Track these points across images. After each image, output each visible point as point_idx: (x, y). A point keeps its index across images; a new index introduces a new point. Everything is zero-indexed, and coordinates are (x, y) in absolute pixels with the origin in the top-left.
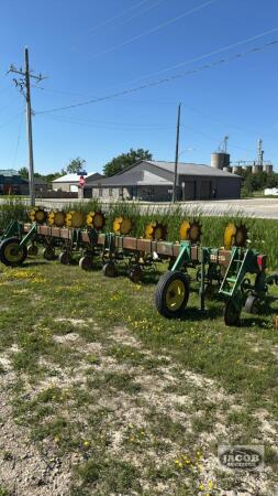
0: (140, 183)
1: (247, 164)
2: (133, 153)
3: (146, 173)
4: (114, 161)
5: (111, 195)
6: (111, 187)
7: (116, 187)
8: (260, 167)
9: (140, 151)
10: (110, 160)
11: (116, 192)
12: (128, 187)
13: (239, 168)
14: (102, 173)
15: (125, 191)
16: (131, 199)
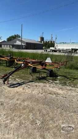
0: (15, 44)
1: (48, 41)
2: (15, 36)
3: (17, 41)
4: (10, 37)
5: (7, 47)
6: (7, 45)
7: (8, 45)
8: (52, 42)
9: (17, 35)
10: (9, 37)
11: (8, 46)
12: (11, 45)
13: (46, 41)
14: (6, 40)
15: (11, 46)
16: (13, 48)
